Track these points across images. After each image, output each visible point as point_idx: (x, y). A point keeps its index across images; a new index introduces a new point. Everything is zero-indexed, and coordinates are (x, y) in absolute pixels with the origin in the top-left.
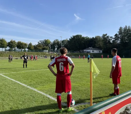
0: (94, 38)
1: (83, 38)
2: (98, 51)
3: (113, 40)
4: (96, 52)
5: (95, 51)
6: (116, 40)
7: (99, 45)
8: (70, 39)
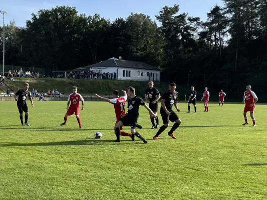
0: (125, 20)
1: (82, 20)
2: (145, 73)
3: (200, 30)
4: (137, 75)
5: (132, 71)
6: (212, 30)
7: (144, 49)
8: (29, 23)
